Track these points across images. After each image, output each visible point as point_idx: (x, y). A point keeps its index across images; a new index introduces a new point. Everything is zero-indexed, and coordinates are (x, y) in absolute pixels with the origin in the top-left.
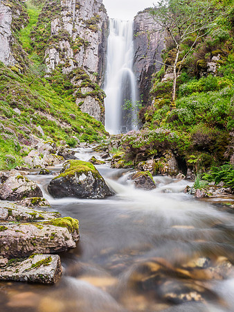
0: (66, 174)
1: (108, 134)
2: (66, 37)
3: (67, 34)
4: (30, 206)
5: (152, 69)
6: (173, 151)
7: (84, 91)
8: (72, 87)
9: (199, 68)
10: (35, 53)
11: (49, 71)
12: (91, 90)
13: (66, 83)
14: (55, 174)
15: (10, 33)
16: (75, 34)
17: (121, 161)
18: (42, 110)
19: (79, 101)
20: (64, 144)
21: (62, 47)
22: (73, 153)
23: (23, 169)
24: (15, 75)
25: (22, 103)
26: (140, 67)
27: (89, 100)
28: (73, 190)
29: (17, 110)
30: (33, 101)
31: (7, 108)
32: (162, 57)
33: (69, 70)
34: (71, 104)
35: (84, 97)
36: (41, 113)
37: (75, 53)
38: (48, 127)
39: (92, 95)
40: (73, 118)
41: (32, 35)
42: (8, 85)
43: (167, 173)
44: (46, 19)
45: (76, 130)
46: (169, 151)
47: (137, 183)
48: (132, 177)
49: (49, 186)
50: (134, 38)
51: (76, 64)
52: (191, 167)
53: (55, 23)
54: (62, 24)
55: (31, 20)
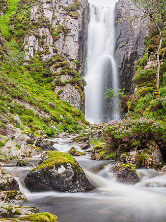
0: (44, 166)
1: (88, 124)
2: (46, 24)
3: (46, 21)
4: (6, 200)
6: (157, 142)
7: (64, 79)
8: (51, 75)
10: (13, 41)
11: (27, 58)
12: (71, 78)
13: (45, 71)
14: (32, 166)
16: (55, 21)
17: (102, 153)
18: (20, 99)
19: (58, 89)
20: (42, 134)
21: (41, 34)
22: (52, 143)
28: (51, 183)
30: (11, 90)
32: (145, 43)
34: (50, 93)
35: (63, 85)
36: (18, 102)
37: (55, 40)
38: (26, 117)
39: (72, 83)
40: (52, 107)
41: (11, 22)
43: (152, 166)
44: (25, 6)
45: (55, 120)
46: (153, 143)
47: (119, 176)
48: (114, 170)
49: (26, 179)
51: (55, 51)
53: (34, 10)
54: (41, 11)
55: (11, 7)
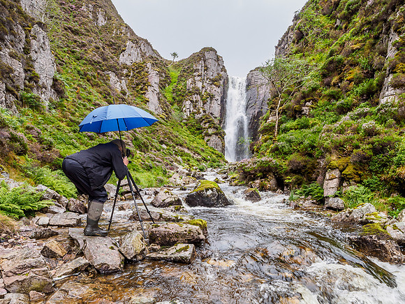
1: (227, 162)
2: (197, 92)
3: (198, 89)
5: (260, 113)
6: (274, 174)
7: (210, 131)
8: (202, 129)
9: (296, 111)
10: (176, 105)
11: (185, 117)
12: (215, 131)
14: (190, 190)
15: (158, 90)
16: (204, 90)
18: (181, 146)
19: (206, 138)
20: (196, 169)
21: (194, 100)
22: (203, 175)
23: (169, 187)
24: (163, 121)
25: (167, 140)
26: (251, 111)
27: (214, 138)
29: (164, 146)
30: (174, 139)
31: (157, 145)
32: (268, 104)
33: (199, 116)
34: (201, 141)
35: (210, 135)
36: (180, 148)
37: (204, 103)
38: (185, 158)
39: (216, 134)
40: (203, 151)
41: (174, 91)
43: (270, 190)
44: (183, 79)
45: (205, 160)
50: (247, 91)
51: (204, 111)
52: (287, 185)
53: (190, 80)
54: (194, 82)
55: (173, 80)
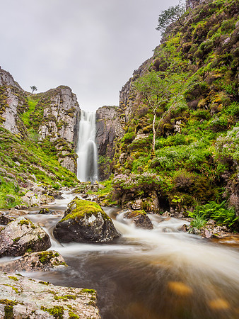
0: (75, 215)
1: (79, 182)
2: (53, 119)
3: (54, 117)
4: (39, 266)
7: (64, 153)
8: (56, 151)
11: (41, 139)
12: (69, 153)
13: (52, 148)
15: (16, 113)
16: (59, 118)
17: (106, 201)
18: (35, 164)
19: (60, 159)
20: (51, 188)
21: (50, 125)
22: (61, 194)
23: (23, 208)
25: (22, 158)
26: (100, 140)
27: (67, 159)
28: (81, 233)
29: (17, 163)
30: (29, 157)
31: (10, 161)
33: (55, 139)
34: (55, 161)
35: (64, 157)
36: (34, 166)
37: (59, 130)
38: (40, 176)
39: (69, 156)
40: (57, 170)
41: (31, 117)
42: (12, 145)
44: (40, 107)
45: (59, 178)
46: (154, 192)
47: (136, 222)
50: (96, 123)
51: (59, 136)
53: (47, 110)
54: (51, 111)
